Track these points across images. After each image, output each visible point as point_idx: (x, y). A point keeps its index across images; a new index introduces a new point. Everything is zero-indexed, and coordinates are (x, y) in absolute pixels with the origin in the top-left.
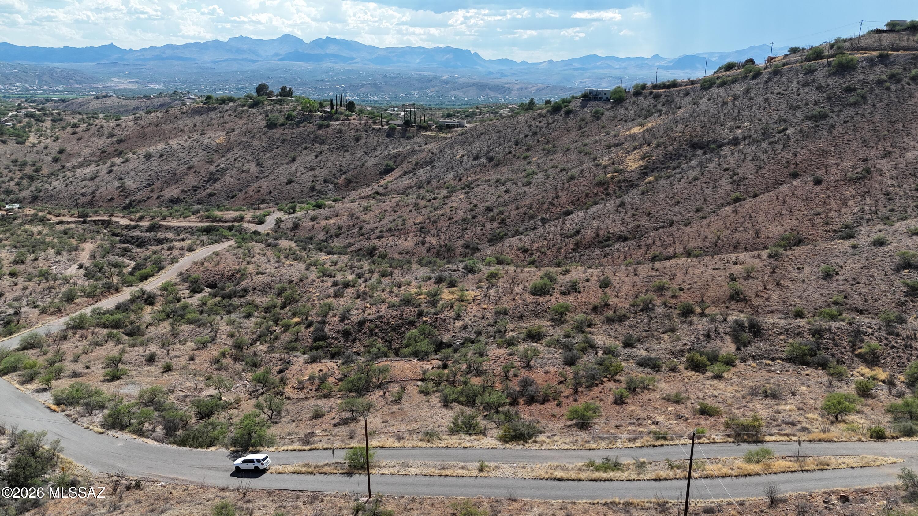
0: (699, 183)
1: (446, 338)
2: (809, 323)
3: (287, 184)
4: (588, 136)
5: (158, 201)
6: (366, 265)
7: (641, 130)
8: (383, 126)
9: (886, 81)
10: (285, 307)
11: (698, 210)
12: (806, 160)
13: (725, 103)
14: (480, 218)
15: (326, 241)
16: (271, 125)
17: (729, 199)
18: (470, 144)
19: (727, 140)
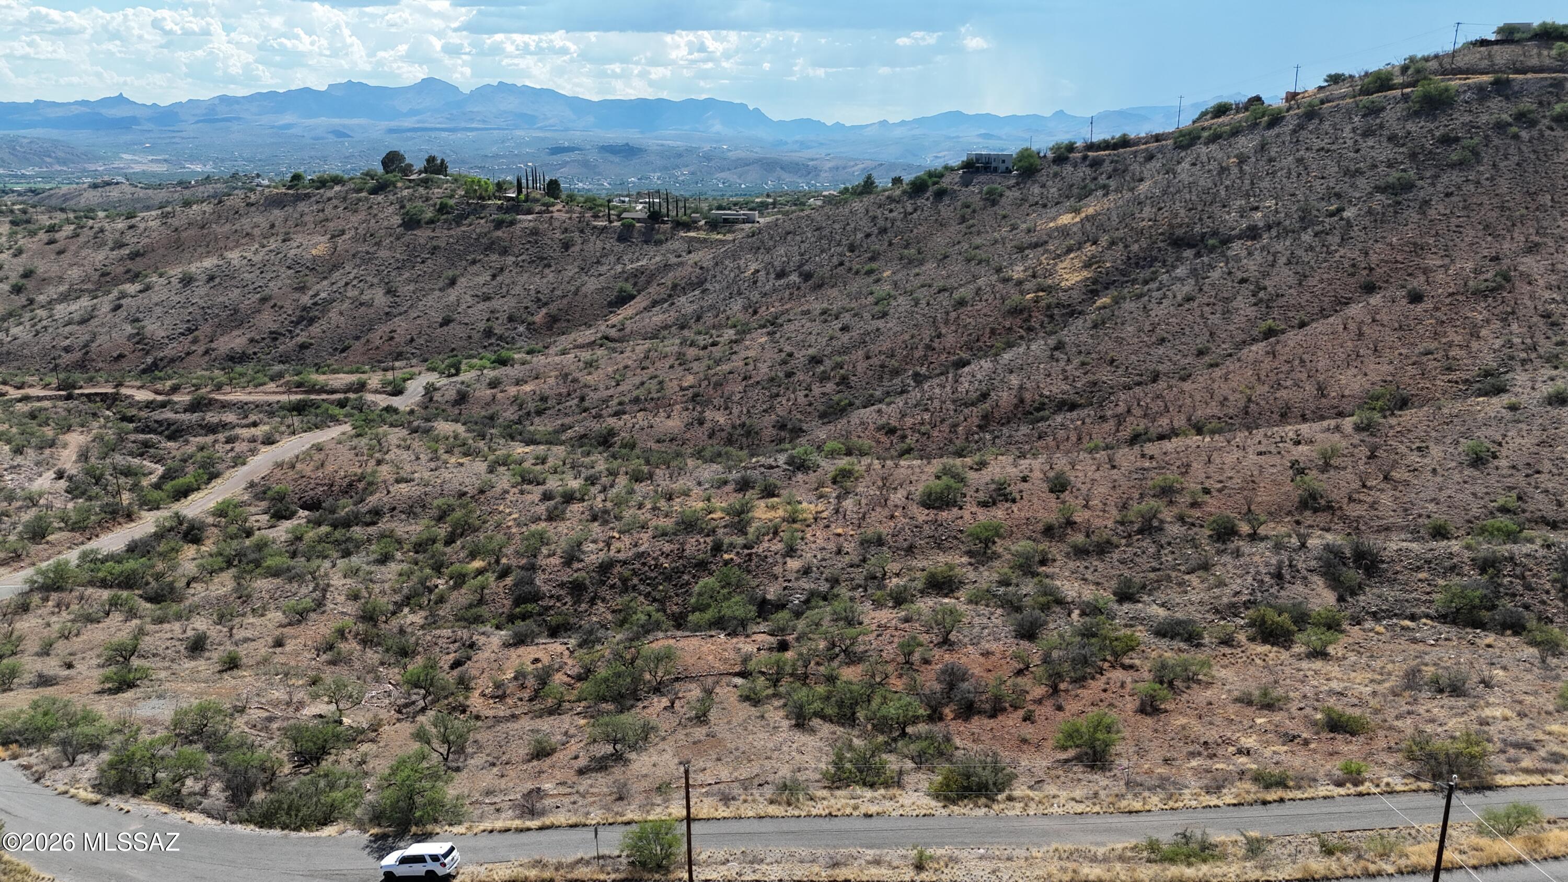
0: (1195, 304)
1: (772, 592)
2: (1468, 547)
3: (441, 325)
4: (979, 233)
5: (207, 358)
6: (600, 462)
7: (1078, 219)
8: (610, 222)
9: (1510, 125)
10: (454, 542)
11: (1201, 353)
12: (1387, 262)
13: (1223, 170)
14: (800, 376)
15: (519, 422)
16: (411, 223)
17: (1255, 332)
18: (768, 250)
19: (1237, 231)
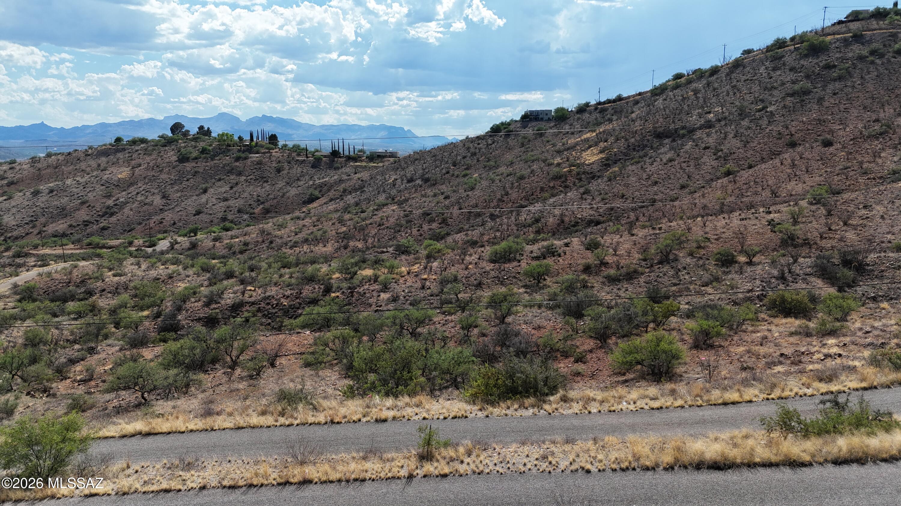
0: (676, 163)
3: (195, 215)
4: (532, 151)
5: (40, 235)
7: (594, 134)
8: (307, 157)
9: (867, 57)
11: (683, 187)
12: (802, 130)
13: (685, 98)
14: (416, 222)
16: (183, 159)
17: (719, 174)
18: (403, 169)
19: (698, 125)
